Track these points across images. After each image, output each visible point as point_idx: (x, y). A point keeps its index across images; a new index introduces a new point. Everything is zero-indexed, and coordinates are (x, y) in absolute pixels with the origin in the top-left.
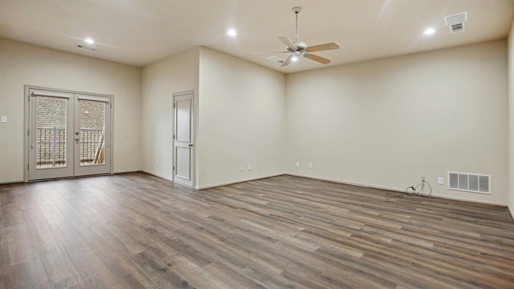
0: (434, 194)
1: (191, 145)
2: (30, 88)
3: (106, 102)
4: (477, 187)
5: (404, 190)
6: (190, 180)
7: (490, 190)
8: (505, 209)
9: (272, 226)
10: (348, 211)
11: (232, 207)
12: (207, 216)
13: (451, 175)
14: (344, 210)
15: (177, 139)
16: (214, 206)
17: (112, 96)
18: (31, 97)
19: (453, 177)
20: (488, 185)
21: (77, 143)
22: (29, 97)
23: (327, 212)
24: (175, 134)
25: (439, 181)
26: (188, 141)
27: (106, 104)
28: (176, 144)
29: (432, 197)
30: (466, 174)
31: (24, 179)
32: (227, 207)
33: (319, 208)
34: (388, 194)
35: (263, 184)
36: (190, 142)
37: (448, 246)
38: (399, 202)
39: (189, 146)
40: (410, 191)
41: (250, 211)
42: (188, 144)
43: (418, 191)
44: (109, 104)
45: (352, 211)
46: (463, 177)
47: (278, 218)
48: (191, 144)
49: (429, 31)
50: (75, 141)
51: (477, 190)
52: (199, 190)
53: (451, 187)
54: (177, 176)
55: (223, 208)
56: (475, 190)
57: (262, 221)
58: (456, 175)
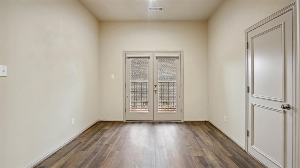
1: (289, 108)
2: (126, 53)
3: (177, 58)
15: (253, 93)
17: (181, 51)
18: (126, 59)
21: (156, 94)
22: (125, 59)
24: (250, 85)
26: (280, 98)
27: (177, 59)
28: (252, 101)
31: (123, 119)
36: (285, 101)
44: (180, 59)
48: (286, 105)
50: (154, 92)
54: (253, 147)
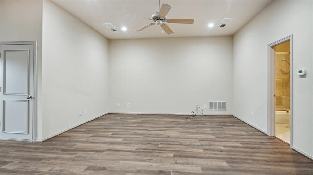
0: (204, 114)
1: (31, 98)
4: (221, 107)
5: (189, 114)
6: (28, 133)
7: (226, 108)
8: (232, 116)
9: (151, 160)
10: (178, 133)
11: (97, 151)
12: (83, 170)
13: (210, 102)
14: (176, 133)
15: (4, 92)
16: (78, 155)
19: (211, 104)
20: (225, 106)
23: (168, 137)
25: (205, 107)
26: (26, 93)
29: (203, 116)
30: (216, 101)
32: (92, 153)
33: (160, 135)
34: (182, 117)
35: (99, 124)
36: (29, 94)
37: (246, 143)
38: (193, 121)
39: (28, 98)
40: (192, 114)
41: (117, 151)
42: (27, 97)
43: (195, 113)
45: (181, 132)
46: (216, 103)
47: (145, 151)
49: (211, 25)
51: (221, 109)
52: (43, 142)
53: (210, 109)
54: (5, 131)
55: (89, 154)
56: (216, 109)
57: (138, 157)
58: (213, 102)
